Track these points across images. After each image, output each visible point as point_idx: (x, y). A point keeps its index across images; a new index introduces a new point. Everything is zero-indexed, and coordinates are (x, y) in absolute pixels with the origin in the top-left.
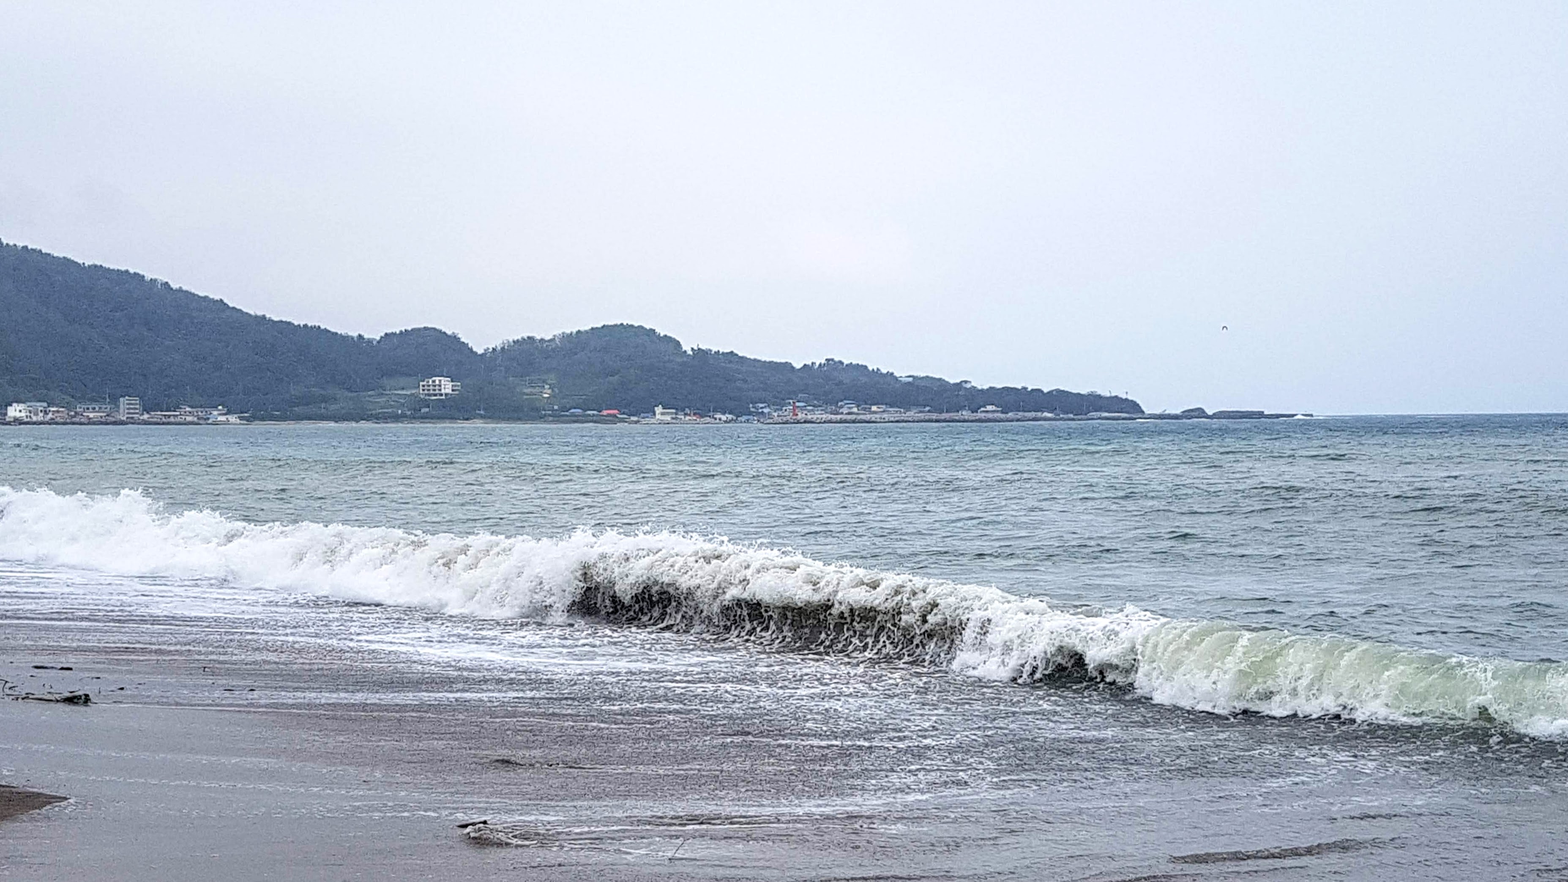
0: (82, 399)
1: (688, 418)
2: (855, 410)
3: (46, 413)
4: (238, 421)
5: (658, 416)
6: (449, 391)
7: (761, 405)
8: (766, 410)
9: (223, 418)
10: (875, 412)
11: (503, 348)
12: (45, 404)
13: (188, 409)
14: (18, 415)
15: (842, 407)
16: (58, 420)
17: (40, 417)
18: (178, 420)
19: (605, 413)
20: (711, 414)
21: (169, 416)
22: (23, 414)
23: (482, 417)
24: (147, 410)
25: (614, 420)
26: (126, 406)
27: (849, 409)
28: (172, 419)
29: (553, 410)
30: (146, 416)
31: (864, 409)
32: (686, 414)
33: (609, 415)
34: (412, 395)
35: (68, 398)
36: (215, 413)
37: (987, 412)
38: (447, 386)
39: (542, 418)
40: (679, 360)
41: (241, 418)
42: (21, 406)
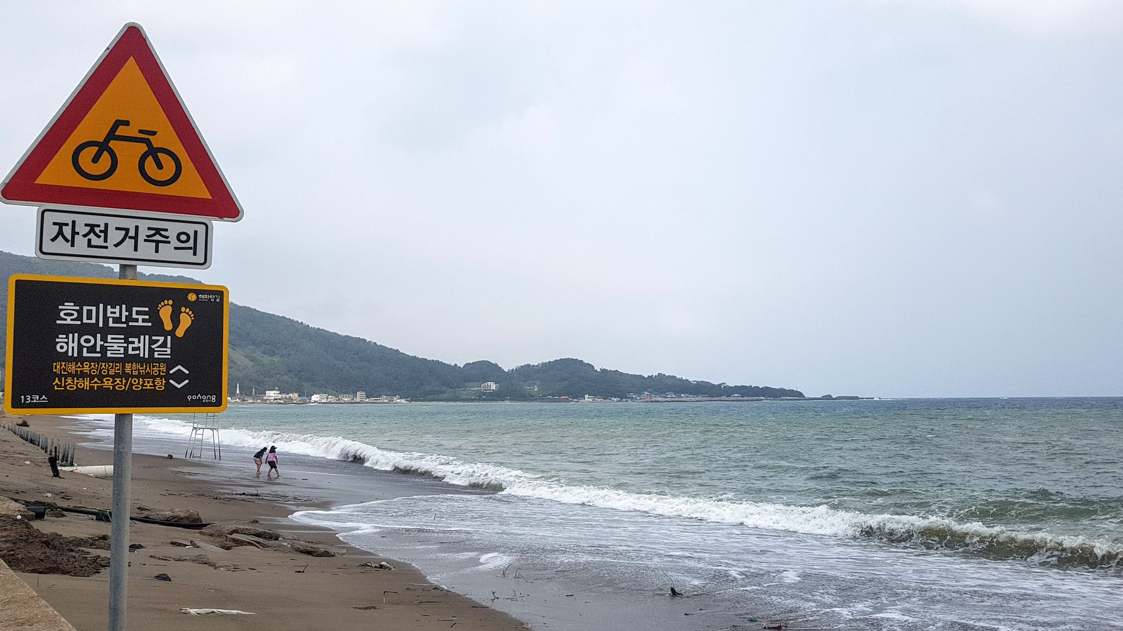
0: (341, 392)
1: (599, 400)
2: (674, 396)
3: (327, 399)
4: (405, 402)
5: (586, 399)
6: (494, 388)
7: (631, 394)
8: (634, 396)
9: (398, 401)
10: (683, 397)
11: (516, 369)
12: (327, 395)
13: (385, 397)
14: (316, 399)
15: (667, 395)
16: (332, 401)
17: (325, 401)
18: (380, 401)
19: (563, 397)
20: (610, 398)
21: (377, 400)
22: (318, 399)
23: (510, 400)
24: (368, 397)
25: (567, 401)
26: (360, 396)
27: (671, 395)
28: (378, 401)
29: (539, 396)
30: (367, 400)
31: (677, 396)
32: (598, 398)
33: (564, 399)
34: (478, 390)
35: (335, 392)
36: (395, 398)
37: (735, 397)
38: (493, 386)
39: (535, 400)
40: (594, 374)
41: (407, 401)
42: (318, 396)
